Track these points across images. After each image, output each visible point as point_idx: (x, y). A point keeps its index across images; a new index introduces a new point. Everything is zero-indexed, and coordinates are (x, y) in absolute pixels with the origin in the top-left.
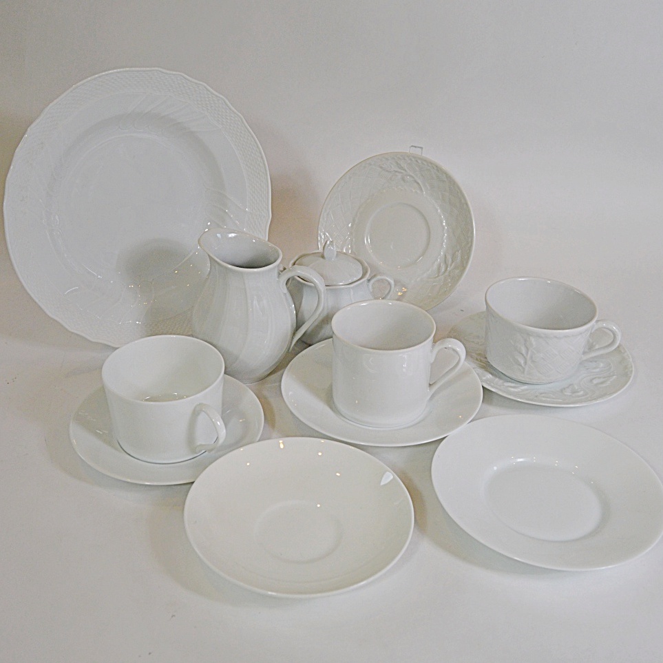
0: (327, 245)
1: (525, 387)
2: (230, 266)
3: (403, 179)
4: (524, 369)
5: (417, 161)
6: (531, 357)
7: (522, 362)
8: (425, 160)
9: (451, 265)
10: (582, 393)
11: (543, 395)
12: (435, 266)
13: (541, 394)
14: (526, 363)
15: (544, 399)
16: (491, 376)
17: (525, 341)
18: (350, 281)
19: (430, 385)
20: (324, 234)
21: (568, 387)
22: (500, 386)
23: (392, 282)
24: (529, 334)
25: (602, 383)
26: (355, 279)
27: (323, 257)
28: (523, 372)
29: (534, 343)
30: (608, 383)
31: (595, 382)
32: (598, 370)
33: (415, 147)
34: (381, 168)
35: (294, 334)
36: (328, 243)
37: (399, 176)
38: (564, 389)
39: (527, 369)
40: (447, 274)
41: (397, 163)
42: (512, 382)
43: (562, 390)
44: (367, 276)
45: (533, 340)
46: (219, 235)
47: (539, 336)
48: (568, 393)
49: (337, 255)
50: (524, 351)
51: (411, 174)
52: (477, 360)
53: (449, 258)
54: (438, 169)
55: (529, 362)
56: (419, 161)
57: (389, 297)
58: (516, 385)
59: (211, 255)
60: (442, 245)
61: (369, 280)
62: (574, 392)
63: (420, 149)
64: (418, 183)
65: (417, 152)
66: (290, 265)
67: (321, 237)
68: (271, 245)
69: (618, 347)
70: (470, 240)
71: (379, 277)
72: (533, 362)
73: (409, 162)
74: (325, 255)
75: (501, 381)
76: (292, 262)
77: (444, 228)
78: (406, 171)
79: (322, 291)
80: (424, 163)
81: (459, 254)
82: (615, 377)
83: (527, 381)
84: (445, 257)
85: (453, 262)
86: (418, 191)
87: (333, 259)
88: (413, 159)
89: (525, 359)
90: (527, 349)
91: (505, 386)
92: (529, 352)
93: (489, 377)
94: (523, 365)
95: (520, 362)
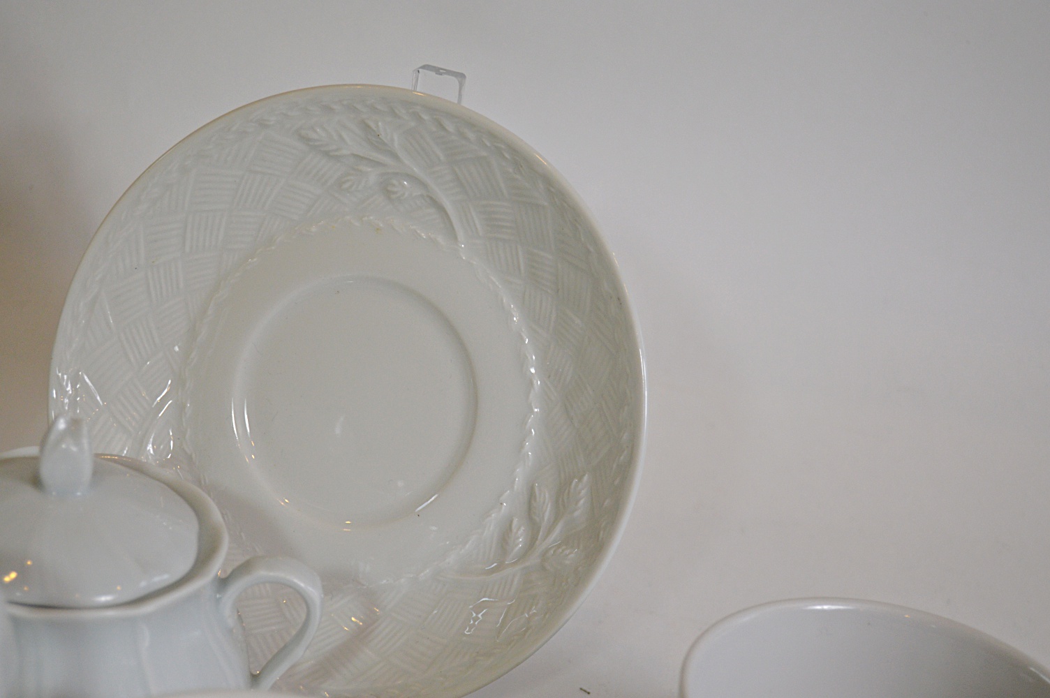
3: (386, 190)
5: (442, 127)
8: (469, 123)
9: (550, 530)
12: (491, 528)
20: (75, 380)
23: (313, 592)
27: (36, 482)
33: (438, 70)
34: (306, 140)
37: (373, 176)
40: (534, 560)
41: (366, 127)
44: (217, 568)
49: (96, 473)
51: (416, 170)
53: (545, 499)
54: (520, 160)
56: (450, 128)
60: (522, 446)
61: (223, 583)
63: (454, 81)
64: (441, 209)
65: (445, 91)
67: (62, 391)
70: (625, 437)
73: (413, 124)
74: (48, 471)
77: (531, 383)
78: (394, 156)
80: (471, 136)
81: (582, 489)
84: (531, 495)
85: (557, 516)
86: (441, 239)
87: (79, 494)
88: (426, 117)
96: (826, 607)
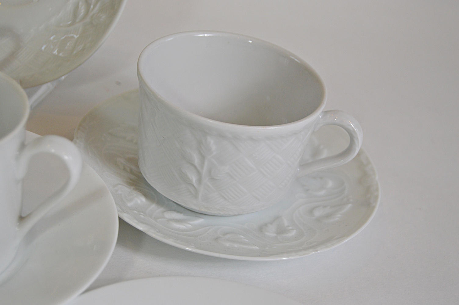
1: (200, 221)
4: (197, 191)
6: (209, 172)
7: (194, 179)
10: (293, 233)
11: (227, 236)
13: (226, 234)
14: (200, 181)
15: (228, 244)
16: (143, 199)
17: (199, 143)
19: (22, 219)
21: (271, 223)
24: (205, 131)
25: (328, 216)
28: (196, 196)
29: (214, 148)
30: (338, 217)
31: (318, 213)
32: (323, 192)
38: (266, 225)
39: (202, 191)
42: (178, 212)
43: (261, 229)
45: (211, 141)
47: (221, 136)
48: (271, 232)
50: (196, 160)
52: (125, 169)
55: (206, 180)
58: (186, 217)
62: (281, 231)
69: (359, 154)
72: (212, 179)
75: (161, 209)
82: (349, 206)
83: (203, 210)
89: (199, 174)
90: (203, 157)
91: (165, 218)
92: (206, 163)
93: (139, 202)
94: (195, 185)
95: (191, 178)
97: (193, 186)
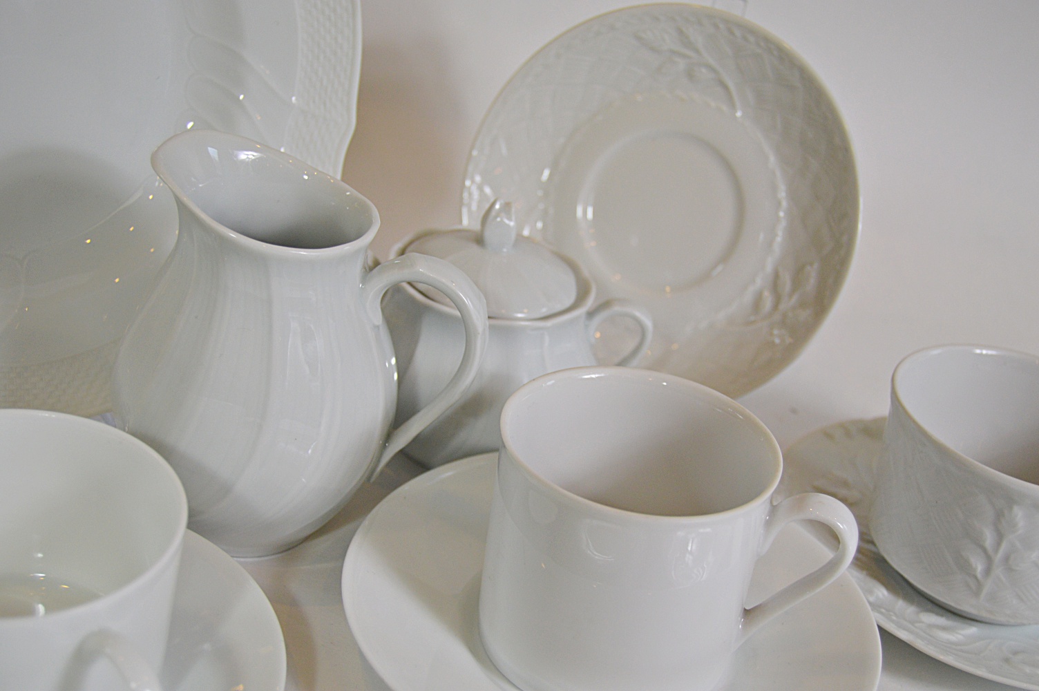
0: (493, 213)
1: (972, 630)
2: (233, 235)
3: (690, 75)
4: (980, 585)
5: (732, 33)
6: (1007, 559)
7: (979, 567)
8: (750, 31)
9: (789, 298)
12: (748, 297)
13: (1015, 653)
14: (988, 571)
17: (999, 515)
18: (544, 311)
19: (747, 613)
22: (912, 623)
23: (649, 324)
24: (1012, 499)
26: (559, 307)
27: (479, 240)
28: (977, 593)
29: (1021, 523)
34: (639, 39)
35: (388, 437)
36: (497, 206)
37: (682, 65)
39: (988, 586)
40: (777, 317)
41: (680, 32)
42: (937, 614)
44: (590, 303)
45: (1019, 513)
46: (212, 151)
50: (989, 541)
51: (711, 61)
53: (787, 280)
54: (784, 57)
55: (998, 571)
56: (738, 33)
57: (635, 362)
58: (950, 624)
59: (185, 200)
60: (771, 244)
61: (591, 314)
64: (726, 87)
65: (734, 8)
66: (392, 255)
68: (350, 191)
71: (617, 309)
72: (1009, 569)
73: (712, 30)
74: (489, 235)
75: (913, 609)
76: (398, 246)
77: (779, 204)
78: (697, 51)
79: (480, 330)
80: (752, 39)
81: (813, 272)
83: (984, 615)
84: (776, 275)
85: (794, 290)
86: (725, 108)
87: (505, 250)
88: (721, 26)
89: (989, 560)
90: (1000, 537)
91: (923, 622)
92: (1004, 546)
93: (880, 595)
94: (979, 576)
95: (974, 566)
96: (984, 352)
97: (976, 577)
